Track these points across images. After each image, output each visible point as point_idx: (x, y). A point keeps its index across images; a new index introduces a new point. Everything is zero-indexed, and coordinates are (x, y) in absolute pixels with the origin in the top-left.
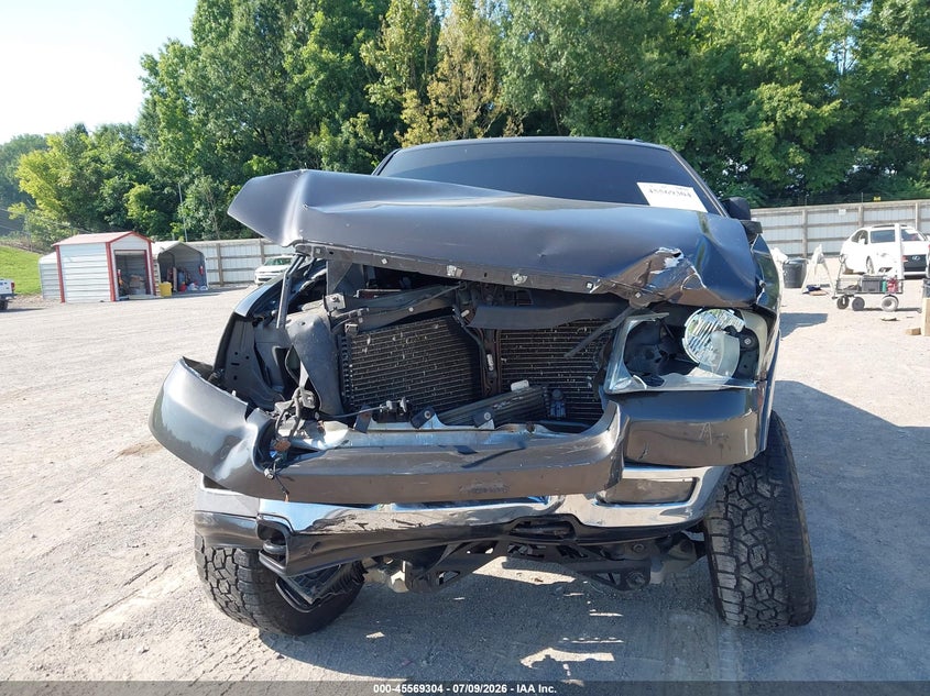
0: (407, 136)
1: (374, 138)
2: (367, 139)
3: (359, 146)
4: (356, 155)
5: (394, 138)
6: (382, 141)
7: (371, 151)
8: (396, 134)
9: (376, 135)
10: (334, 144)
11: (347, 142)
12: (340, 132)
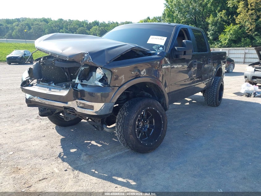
0: (238, 17)
1: (227, 18)
2: (225, 19)
3: (221, 21)
4: (220, 23)
5: (234, 18)
6: (230, 19)
7: (226, 22)
8: (234, 16)
9: (228, 17)
10: (213, 20)
11: (218, 20)
12: (217, 16)
